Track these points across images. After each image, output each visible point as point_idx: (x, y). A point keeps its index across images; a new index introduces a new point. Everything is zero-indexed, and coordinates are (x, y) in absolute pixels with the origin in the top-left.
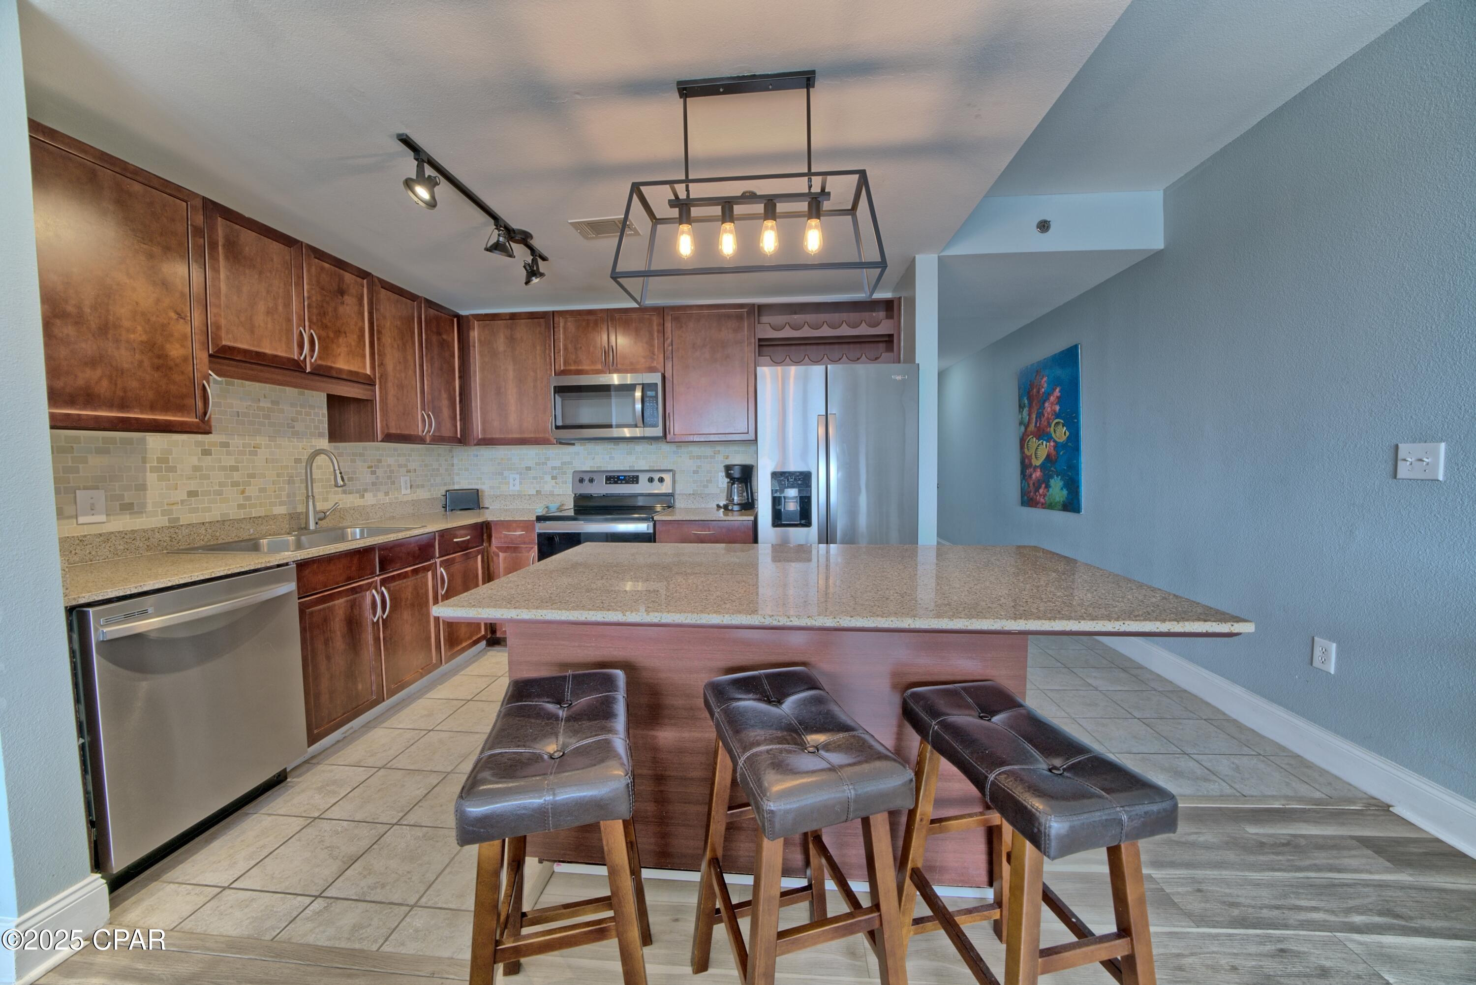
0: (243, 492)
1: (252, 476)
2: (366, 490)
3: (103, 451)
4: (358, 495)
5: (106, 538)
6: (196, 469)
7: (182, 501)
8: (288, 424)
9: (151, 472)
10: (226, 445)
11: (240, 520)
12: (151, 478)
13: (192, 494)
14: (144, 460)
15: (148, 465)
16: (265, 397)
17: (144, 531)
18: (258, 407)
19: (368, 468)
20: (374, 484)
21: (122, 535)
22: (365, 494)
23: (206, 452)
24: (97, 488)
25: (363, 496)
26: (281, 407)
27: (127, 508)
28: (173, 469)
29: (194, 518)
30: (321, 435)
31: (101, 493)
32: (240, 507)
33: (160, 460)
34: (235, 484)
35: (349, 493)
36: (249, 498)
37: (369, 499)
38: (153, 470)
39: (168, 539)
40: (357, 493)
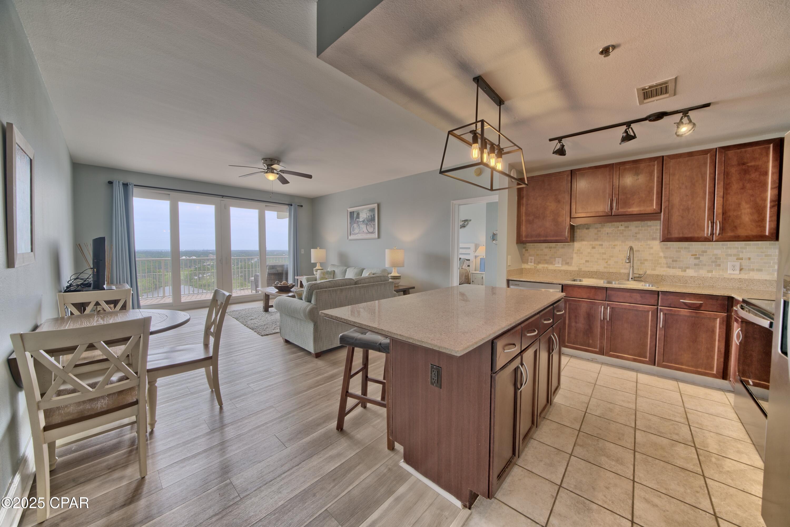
0: (607, 262)
1: (612, 257)
2: (688, 268)
3: (563, 248)
4: (680, 270)
5: (560, 271)
6: (589, 253)
7: (583, 263)
8: (633, 235)
9: (575, 254)
10: (602, 245)
11: (603, 272)
12: (575, 256)
13: (587, 261)
14: (573, 250)
15: (574, 252)
16: (621, 225)
17: (570, 271)
18: (617, 230)
19: (692, 255)
20: (695, 265)
21: (564, 271)
22: (687, 270)
23: (594, 248)
24: (560, 258)
25: (685, 271)
26: (630, 228)
27: (567, 264)
28: (582, 253)
29: (587, 269)
30: (654, 239)
31: (561, 259)
32: (605, 267)
33: (578, 250)
34: (603, 259)
35: (672, 268)
36: (610, 265)
37: (691, 273)
38: (575, 253)
39: (577, 274)
40: (679, 268)
